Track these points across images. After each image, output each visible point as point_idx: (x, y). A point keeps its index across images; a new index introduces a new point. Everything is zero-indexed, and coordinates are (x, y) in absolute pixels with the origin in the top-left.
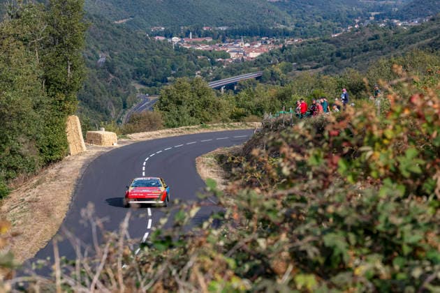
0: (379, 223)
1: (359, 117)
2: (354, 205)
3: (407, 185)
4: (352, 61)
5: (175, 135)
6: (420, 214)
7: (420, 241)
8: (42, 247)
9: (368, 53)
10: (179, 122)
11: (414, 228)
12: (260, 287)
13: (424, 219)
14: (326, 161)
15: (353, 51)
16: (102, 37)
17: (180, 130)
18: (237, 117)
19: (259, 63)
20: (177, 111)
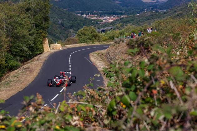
4: (144, 23)
5: (83, 46)
8: (26, 86)
9: (149, 20)
15: (144, 20)
16: (60, 14)
19: (112, 23)
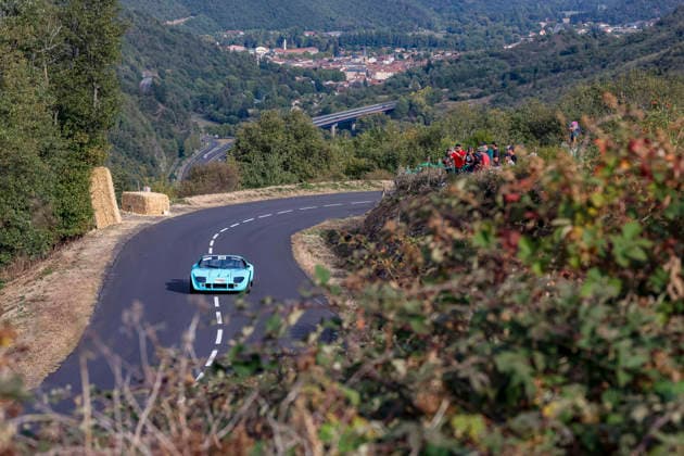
0: (581, 337)
1: (552, 172)
2: (543, 309)
3: (624, 279)
4: (534, 87)
5: (260, 199)
6: (645, 323)
7: (644, 365)
8: (52, 371)
9: (559, 75)
10: (265, 179)
11: (634, 346)
12: (398, 433)
13: (650, 331)
14: (500, 240)
15: (536, 71)
16: (146, 45)
17: (267, 192)
18: (356, 173)
19: (390, 88)
20: (262, 163)
